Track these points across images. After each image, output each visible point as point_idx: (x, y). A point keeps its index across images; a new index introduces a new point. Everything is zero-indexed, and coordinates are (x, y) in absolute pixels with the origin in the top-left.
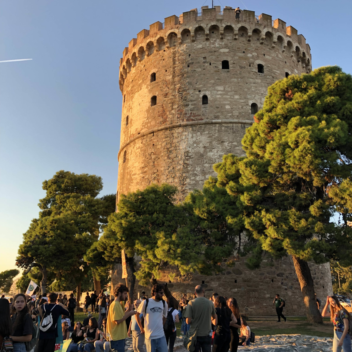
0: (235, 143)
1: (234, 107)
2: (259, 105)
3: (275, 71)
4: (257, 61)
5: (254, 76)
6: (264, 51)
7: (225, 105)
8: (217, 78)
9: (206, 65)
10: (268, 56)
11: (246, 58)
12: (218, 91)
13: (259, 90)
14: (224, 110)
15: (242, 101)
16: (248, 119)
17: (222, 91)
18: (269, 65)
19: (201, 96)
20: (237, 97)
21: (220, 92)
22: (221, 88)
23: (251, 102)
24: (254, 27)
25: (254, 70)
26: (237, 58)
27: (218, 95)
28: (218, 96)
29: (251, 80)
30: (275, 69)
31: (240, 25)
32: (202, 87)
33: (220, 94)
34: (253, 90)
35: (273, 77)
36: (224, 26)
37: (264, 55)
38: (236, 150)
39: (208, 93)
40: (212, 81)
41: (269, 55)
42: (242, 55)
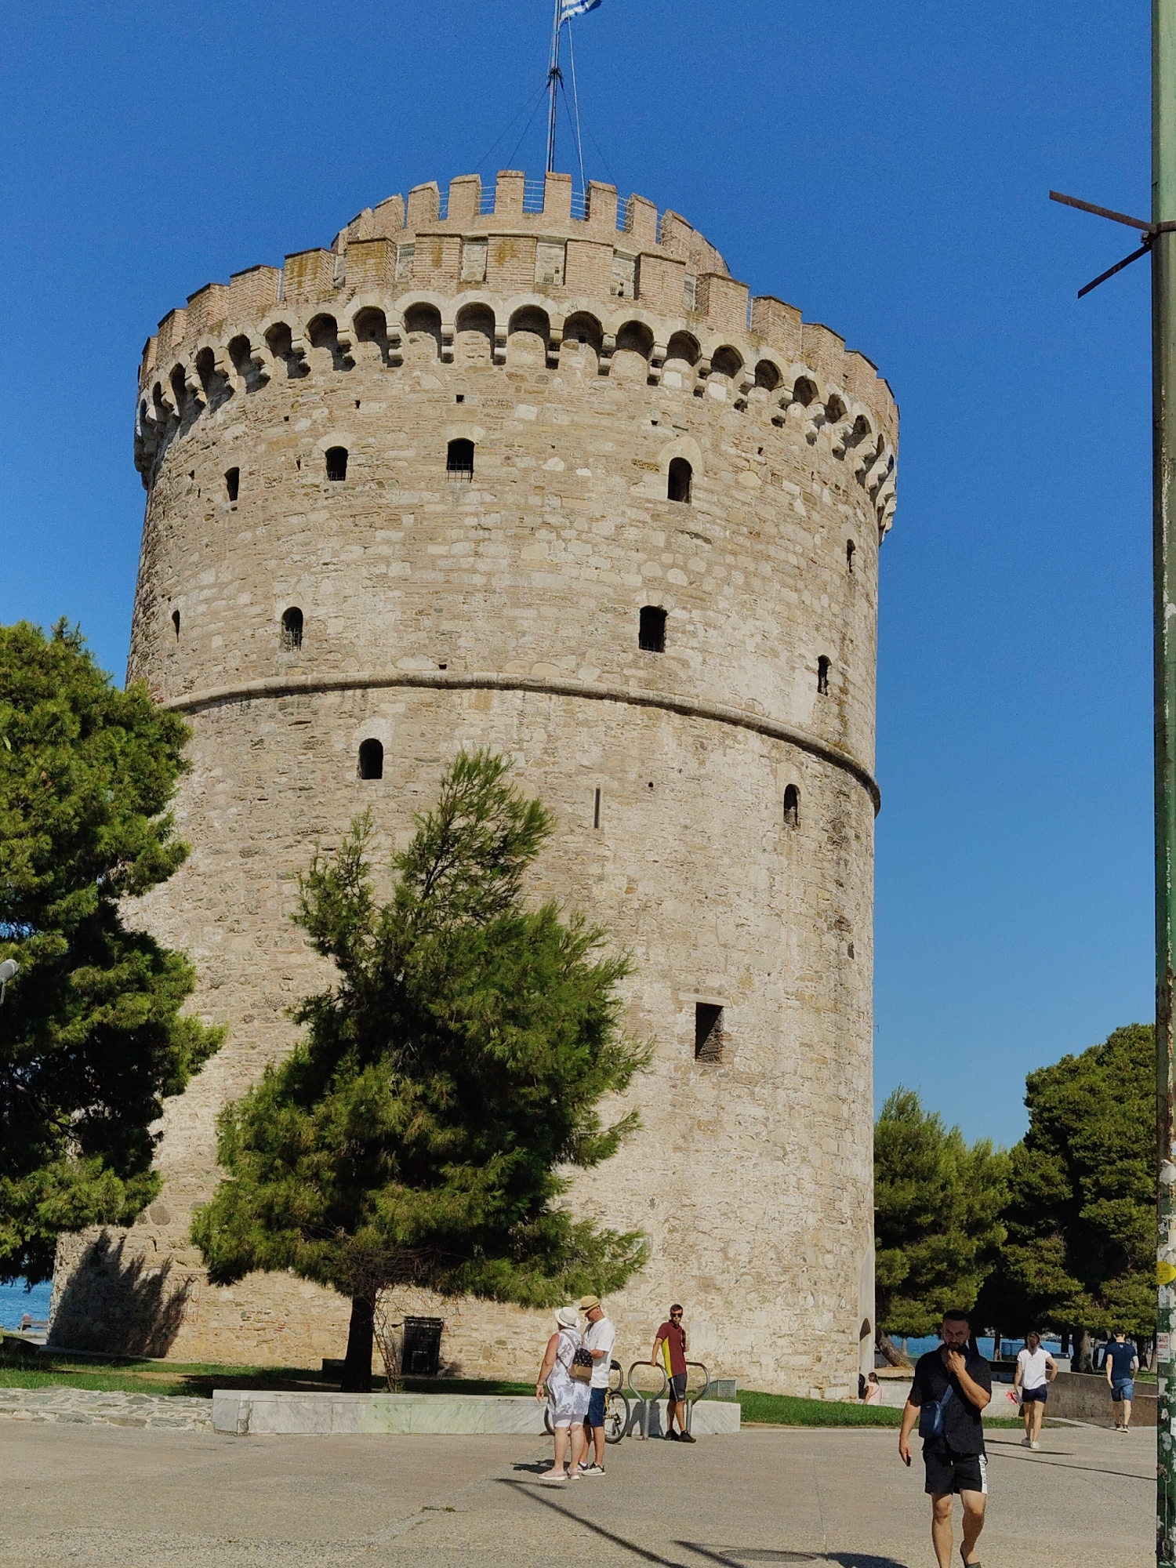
0: (217, 772)
1: (235, 637)
2: (306, 616)
3: (393, 454)
4: (326, 438)
5: (307, 504)
6: (361, 388)
7: (210, 636)
8: (205, 541)
9: (192, 498)
10: (372, 404)
11: (291, 442)
12: (202, 588)
13: (314, 553)
14: (206, 657)
15: (257, 610)
16: (263, 675)
17: (209, 587)
18: (371, 440)
19: (170, 614)
20: (244, 598)
21: (207, 593)
22: (208, 577)
23: (282, 607)
24: (310, 313)
25: (308, 481)
26: (262, 448)
27: (201, 602)
28: (202, 608)
29: (294, 520)
30: (392, 448)
31: (267, 323)
32: (175, 585)
33: (207, 601)
34: (297, 558)
35: (380, 484)
36: (226, 341)
37: (358, 403)
38: (217, 794)
39: (179, 603)
40: (195, 558)
41: (375, 399)
42: (276, 432)
